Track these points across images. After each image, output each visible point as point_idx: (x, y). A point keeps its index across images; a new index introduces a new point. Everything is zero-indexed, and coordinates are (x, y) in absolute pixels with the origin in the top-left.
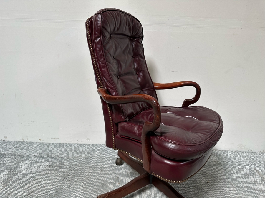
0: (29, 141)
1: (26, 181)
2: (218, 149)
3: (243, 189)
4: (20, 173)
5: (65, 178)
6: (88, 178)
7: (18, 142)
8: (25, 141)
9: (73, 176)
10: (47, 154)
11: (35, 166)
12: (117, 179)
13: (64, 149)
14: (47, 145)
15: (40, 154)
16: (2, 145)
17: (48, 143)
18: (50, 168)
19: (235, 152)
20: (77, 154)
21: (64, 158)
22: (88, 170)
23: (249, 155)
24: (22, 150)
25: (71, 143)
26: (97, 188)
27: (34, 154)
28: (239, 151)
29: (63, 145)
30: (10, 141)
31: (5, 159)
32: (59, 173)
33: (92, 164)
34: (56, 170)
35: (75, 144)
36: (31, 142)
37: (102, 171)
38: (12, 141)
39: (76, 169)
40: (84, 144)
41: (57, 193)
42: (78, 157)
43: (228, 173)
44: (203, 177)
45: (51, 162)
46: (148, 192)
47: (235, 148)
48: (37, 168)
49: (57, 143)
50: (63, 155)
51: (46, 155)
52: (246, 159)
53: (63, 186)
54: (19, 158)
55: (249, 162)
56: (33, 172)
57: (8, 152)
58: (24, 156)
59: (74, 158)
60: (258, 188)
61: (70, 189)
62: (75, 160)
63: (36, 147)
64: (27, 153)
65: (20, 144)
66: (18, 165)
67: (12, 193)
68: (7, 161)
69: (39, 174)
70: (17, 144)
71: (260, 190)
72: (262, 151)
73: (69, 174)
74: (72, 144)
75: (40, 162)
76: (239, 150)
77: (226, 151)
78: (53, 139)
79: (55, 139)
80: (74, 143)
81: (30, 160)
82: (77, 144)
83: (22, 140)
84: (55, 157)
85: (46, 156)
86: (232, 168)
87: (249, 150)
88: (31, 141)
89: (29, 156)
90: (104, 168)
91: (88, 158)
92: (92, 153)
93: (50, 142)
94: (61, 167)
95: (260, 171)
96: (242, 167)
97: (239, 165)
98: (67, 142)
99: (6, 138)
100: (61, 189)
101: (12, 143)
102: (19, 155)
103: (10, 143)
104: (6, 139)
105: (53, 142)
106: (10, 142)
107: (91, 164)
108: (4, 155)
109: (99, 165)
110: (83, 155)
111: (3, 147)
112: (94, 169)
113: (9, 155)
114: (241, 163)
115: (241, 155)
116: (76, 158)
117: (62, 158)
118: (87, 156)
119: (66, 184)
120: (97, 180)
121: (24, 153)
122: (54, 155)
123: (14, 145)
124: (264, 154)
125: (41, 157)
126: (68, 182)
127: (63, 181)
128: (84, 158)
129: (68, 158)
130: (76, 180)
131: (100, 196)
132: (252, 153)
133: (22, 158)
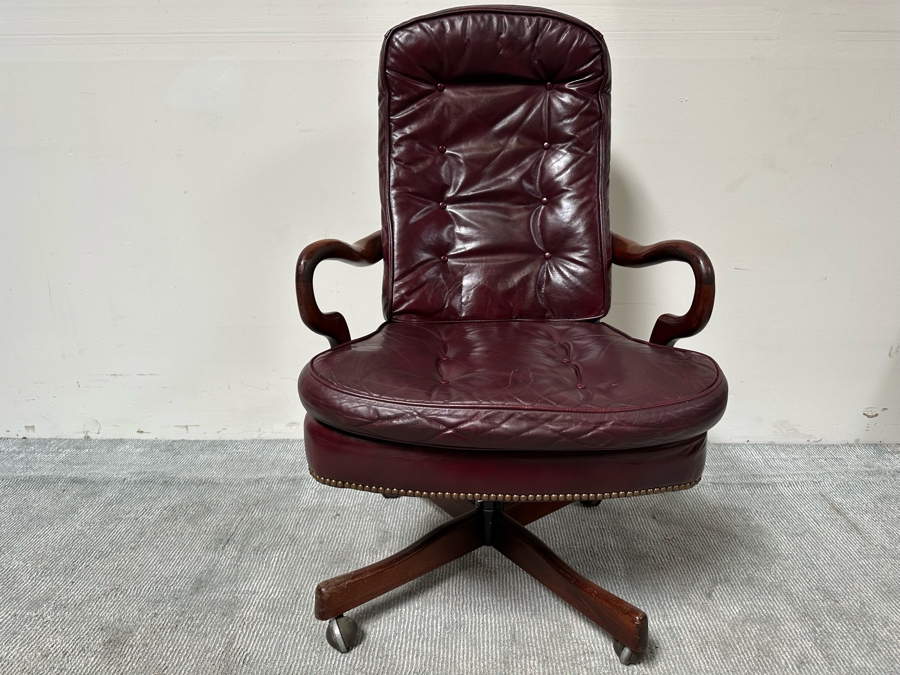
0: (105, 438)
1: (102, 555)
3: (779, 555)
4: (82, 533)
5: (223, 540)
6: (293, 539)
7: (71, 443)
8: (93, 436)
9: (248, 535)
10: (162, 475)
11: (127, 509)
12: (384, 538)
13: (219, 457)
14: (163, 447)
15: (140, 473)
16: (19, 453)
17: (167, 442)
18: (173, 513)
19: (766, 448)
20: (258, 470)
21: (217, 484)
22: (295, 515)
23: (808, 454)
24: (85, 463)
25: (240, 438)
26: (323, 566)
27: (123, 474)
28: (779, 445)
29: (213, 445)
30: (44, 440)
31: (33, 495)
32: (204, 528)
34: (192, 520)
35: (253, 441)
36: (110, 441)
37: (338, 515)
38: (50, 440)
39: (257, 514)
40: (283, 441)
41: (199, 585)
42: (262, 479)
43: (736, 510)
44: (654, 524)
45: (176, 497)
47: (763, 434)
48: (133, 515)
49: (193, 439)
50: (213, 474)
51: (160, 477)
52: (798, 468)
53: (215, 565)
54: (77, 489)
55: (808, 475)
56: (122, 528)
57: (39, 473)
58: (91, 482)
59: (249, 482)
60: (826, 549)
61: (238, 571)
62: (252, 488)
63: (127, 454)
64: (100, 472)
65: (78, 448)
66: (74, 510)
67: (59, 588)
68: (40, 500)
69: (141, 534)
70: (68, 448)
71: (833, 556)
72: (852, 441)
73: (233, 530)
74: (243, 443)
75: (143, 498)
76: (779, 440)
77: (735, 445)
78: (180, 426)
79: (186, 427)
80: (249, 438)
81: (110, 494)
82: (260, 441)
83: (82, 436)
84: (189, 483)
85: (161, 481)
86: (752, 494)
87: (812, 440)
88: (112, 438)
89: (107, 483)
90: (343, 509)
91: (294, 480)
93: (172, 438)
94: (209, 510)
95: (838, 500)
96: (783, 490)
97: (774, 485)
98: (226, 436)
99: (31, 431)
100: (210, 572)
101: (49, 446)
102: (74, 481)
103: (46, 444)
104: (30, 435)
105: (180, 439)
106: (43, 443)
107: (305, 498)
108: (30, 480)
109: (328, 501)
110: (278, 473)
111: (22, 459)
112: (313, 513)
113: (44, 481)
114: (780, 480)
115: (783, 455)
116: (257, 481)
117: (212, 484)
118: (291, 476)
119: (226, 558)
120: (321, 543)
121: (90, 474)
122: (186, 475)
123: (58, 453)
124: (859, 451)
125: (144, 482)
126: (231, 551)
127: (216, 549)
128: (281, 481)
129: (230, 484)
130: (256, 544)
131: (327, 583)
132: (821, 447)
133: (86, 488)
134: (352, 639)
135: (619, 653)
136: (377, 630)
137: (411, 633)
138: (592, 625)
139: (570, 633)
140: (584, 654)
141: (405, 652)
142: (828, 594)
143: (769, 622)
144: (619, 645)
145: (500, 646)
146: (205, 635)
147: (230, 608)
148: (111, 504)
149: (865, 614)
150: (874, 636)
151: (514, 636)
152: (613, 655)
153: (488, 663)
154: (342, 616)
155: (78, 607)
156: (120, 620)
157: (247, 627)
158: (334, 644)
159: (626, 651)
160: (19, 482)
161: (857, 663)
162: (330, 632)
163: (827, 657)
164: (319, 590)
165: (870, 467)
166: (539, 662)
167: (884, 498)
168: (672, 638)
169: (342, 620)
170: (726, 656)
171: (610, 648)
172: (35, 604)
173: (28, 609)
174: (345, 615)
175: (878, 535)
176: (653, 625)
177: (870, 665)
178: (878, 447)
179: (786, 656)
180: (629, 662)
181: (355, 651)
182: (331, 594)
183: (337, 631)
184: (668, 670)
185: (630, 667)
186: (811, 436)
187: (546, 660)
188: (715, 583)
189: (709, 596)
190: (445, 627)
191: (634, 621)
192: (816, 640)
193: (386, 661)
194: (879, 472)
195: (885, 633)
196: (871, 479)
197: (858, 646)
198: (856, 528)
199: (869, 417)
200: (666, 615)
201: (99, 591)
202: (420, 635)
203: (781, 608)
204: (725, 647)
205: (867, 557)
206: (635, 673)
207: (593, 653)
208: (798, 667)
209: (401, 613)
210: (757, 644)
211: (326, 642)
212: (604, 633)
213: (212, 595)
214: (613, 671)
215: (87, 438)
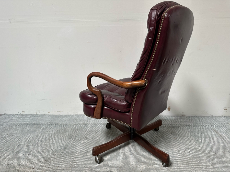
1: (42, 141)
2: (186, 115)
3: (202, 143)
4: (37, 136)
5: (70, 138)
6: (86, 138)
7: (33, 115)
8: (38, 114)
9: (75, 137)
13: (68, 119)
14: (54, 116)
15: (50, 122)
16: (21, 118)
17: (55, 115)
18: (58, 132)
19: (200, 117)
20: (77, 122)
22: (86, 132)
23: (210, 119)
24: (36, 120)
26: (93, 144)
27: (45, 123)
28: (203, 117)
29: (66, 116)
30: (27, 115)
31: (25, 127)
32: (65, 135)
33: (89, 128)
34: (62, 133)
35: (76, 115)
36: (42, 115)
37: (96, 132)
38: (28, 115)
39: (77, 132)
40: (82, 115)
41: (65, 148)
42: (78, 124)
43: (192, 132)
44: (172, 135)
45: (58, 128)
46: (130, 146)
48: (48, 132)
49: (61, 114)
50: (67, 123)
51: (54, 123)
52: (207, 122)
53: (68, 144)
54: (35, 126)
56: (46, 135)
57: (26, 122)
58: (38, 124)
59: (75, 125)
60: (213, 141)
61: (73, 145)
62: (76, 126)
63: (46, 118)
64: (40, 122)
65: (35, 116)
66: (35, 131)
67: (33, 148)
68: (27, 129)
69: (51, 136)
70: (32, 116)
71: (215, 143)
73: (72, 136)
74: (73, 115)
77: (192, 116)
78: (58, 111)
79: (60, 112)
80: (75, 114)
81: (43, 127)
82: (77, 115)
83: (35, 114)
84: (61, 125)
85: (55, 124)
86: (196, 128)
87: (211, 115)
88: (42, 114)
89: (42, 125)
90: (98, 131)
91: (86, 124)
92: (89, 120)
93: (57, 114)
94: (66, 131)
95: (217, 130)
96: (204, 127)
97: (201, 126)
98: (69, 114)
99: (24, 112)
100: (67, 145)
102: (34, 124)
103: (27, 116)
104: (23, 113)
105: (58, 114)
106: (26, 115)
108: (24, 124)
109: (94, 129)
110: (82, 122)
111: (22, 119)
112: (90, 132)
113: (27, 124)
114: (203, 125)
115: (204, 119)
116: (77, 124)
117: (67, 125)
118: (85, 123)
120: (93, 139)
122: (60, 123)
123: (30, 118)
124: (223, 118)
125: (51, 124)
126: (72, 141)
127: (68, 140)
128: (83, 124)
129: (71, 125)
130: (78, 139)
131: (95, 147)
132: (213, 117)
133: (37, 126)
134: (101, 161)
135: (163, 164)
136: (106, 159)
137: (114, 159)
138: (157, 158)
139: (151, 160)
140: (155, 164)
141: (113, 163)
142: (213, 152)
143: (199, 158)
144: (163, 162)
145: (135, 162)
146: (67, 159)
147: (72, 153)
148: (43, 130)
149: (222, 157)
150: (224, 161)
151: (138, 160)
152: (162, 165)
154: (98, 155)
155: (38, 153)
156: (47, 156)
157: (76, 158)
158: (97, 162)
159: (165, 164)
160: (22, 124)
161: (220, 167)
162: (96, 159)
163: (212, 166)
164: (93, 149)
165: (225, 122)
166: (144, 166)
167: (228, 129)
168: (176, 161)
169: (98, 156)
170: (188, 165)
171: (161, 163)
172: (28, 152)
173: (26, 153)
174: (99, 155)
175: (226, 138)
176: (171, 158)
177: (223, 168)
178: (227, 117)
179: (203, 166)
180: (165, 166)
181: (101, 163)
182: (96, 150)
183: (97, 159)
184: (174, 168)
185: (166, 168)
186: (211, 114)
187: (146, 166)
188: (186, 149)
189: (185, 152)
190: (122, 158)
191: (166, 156)
192: (210, 162)
193: (109, 165)
194: (227, 123)
195: (227, 161)
196: (225, 125)
197: (220, 164)
198: (221, 136)
199: (225, 110)
200: (174, 156)
201: (42, 149)
203: (202, 155)
204: (188, 163)
205: (223, 143)
206: (167, 169)
207: (157, 164)
208: (205, 168)
209: (112, 155)
210: (196, 163)
211: (95, 161)
212: (159, 160)
213: (68, 150)
214: (162, 169)
215: (37, 114)
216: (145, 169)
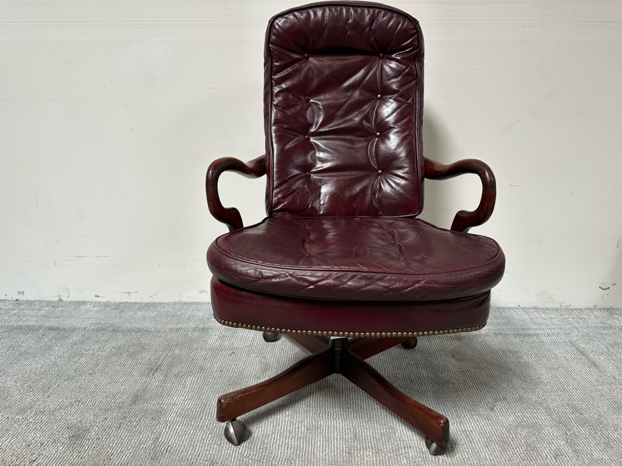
0: (73, 300)
3: (541, 382)
4: (55, 363)
5: (154, 369)
6: (202, 369)
7: (49, 303)
8: (64, 299)
9: (171, 366)
10: (112, 325)
11: (87, 348)
12: (266, 368)
13: (151, 314)
14: (112, 307)
15: (97, 324)
16: (13, 310)
17: (115, 303)
18: (119, 351)
19: (532, 310)
20: (178, 323)
21: (150, 332)
22: (203, 353)
23: (561, 315)
24: (58, 317)
25: (166, 301)
26: (222, 387)
27: (85, 324)
28: (541, 309)
29: (148, 306)
30: (31, 300)
31: (22, 338)
32: (140, 361)
33: (213, 340)
34: (132, 355)
35: (175, 303)
36: (77, 302)
37: (233, 353)
38: (35, 301)
39: (177, 352)
40: (195, 303)
41: (136, 399)
42: (181, 328)
43: (511, 352)
44: (453, 361)
45: (121, 340)
47: (530, 301)
48: (91, 352)
49: (133, 302)
50: (148, 325)
51: (110, 326)
52: (554, 324)
53: (147, 386)
54: (53, 334)
55: (561, 329)
56: (83, 360)
57: (26, 324)
58: (63, 329)
59: (171, 331)
60: (574, 379)
61: (163, 390)
62: (174, 335)
63: (88, 311)
64: (68, 323)
65: (54, 307)
66: (50, 348)
68: (27, 341)
69: (97, 364)
70: (47, 307)
71: (579, 383)
72: (591, 306)
73: (160, 362)
74: (168, 304)
75: (98, 341)
76: (540, 305)
77: (509, 309)
78: (124, 293)
79: (129, 293)
80: (172, 301)
81: (75, 337)
82: (180, 303)
83: (57, 299)
84: (130, 330)
85: (111, 329)
86: (522, 342)
87: (563, 306)
88: (77, 300)
89: (73, 330)
90: (237, 349)
91: (204, 329)
93: (119, 301)
94: (143, 349)
95: (582, 345)
96: (544, 338)
97: (537, 335)
98: (156, 300)
99: (22, 295)
100: (144, 390)
101: (35, 305)
102: (51, 328)
103: (32, 304)
104: (21, 298)
105: (125, 301)
106: (30, 303)
107: (210, 342)
108: (20, 328)
109: (226, 343)
110: (192, 325)
111: (15, 313)
112: (217, 351)
113: (30, 329)
114: (541, 332)
115: (544, 316)
116: (178, 330)
117: (146, 331)
118: (201, 327)
119: (155, 381)
120: (221, 371)
121: (62, 324)
122: (128, 325)
123: (39, 309)
124: (596, 313)
125: (99, 330)
126: (159, 376)
127: (148, 375)
128: (194, 329)
129: (159, 332)
130: (176, 372)
131: (225, 396)
132: (570, 310)
133: (59, 334)
134: (242, 436)
135: (428, 447)
136: (260, 430)
137: (283, 432)
138: (410, 428)
139: (395, 434)
140: (405, 448)
141: (279, 445)
142: (576, 409)
143: (534, 427)
144: (429, 441)
145: (346, 442)
146: (140, 433)
147: (157, 415)
148: (76, 344)
149: (601, 423)
150: (608, 437)
151: (355, 435)
152: (425, 449)
153: (337, 453)
154: (235, 420)
155: (52, 413)
156: (81, 422)
157: (169, 427)
158: (230, 439)
159: (434, 445)
160: (12, 329)
161: (596, 456)
162: (227, 431)
163: (575, 451)
164: (219, 401)
165: (604, 324)
166: (373, 453)
167: (615, 344)
168: (466, 437)
169: (235, 422)
170: (504, 450)
171: (423, 444)
172: (22, 411)
173: (17, 414)
174: (238, 418)
175: (610, 369)
176: (453, 428)
177: (605, 457)
178: (610, 311)
179: (546, 451)
180: (436, 453)
181: (244, 444)
182: (228, 404)
183: (232, 430)
184: (463, 459)
185: (437, 457)
186: (563, 303)
187: (378, 452)
188: (496, 400)
189: (492, 409)
190: (307, 429)
191: (440, 423)
192: (567, 440)
193: (266, 451)
194: (611, 327)
195: (616, 435)
196: (605, 332)
197: (597, 444)
198: (595, 364)
199: (603, 289)
200: (462, 422)
201: (67, 402)
202: (290, 434)
203: (543, 418)
204: (504, 444)
205: (603, 384)
206: (441, 461)
207: (410, 447)
208: (555, 458)
209: (276, 419)
210: (526, 442)
211: (224, 437)
212: (418, 434)
213: (146, 406)
214: (425, 460)
215: (60, 300)
216: (376, 460)
